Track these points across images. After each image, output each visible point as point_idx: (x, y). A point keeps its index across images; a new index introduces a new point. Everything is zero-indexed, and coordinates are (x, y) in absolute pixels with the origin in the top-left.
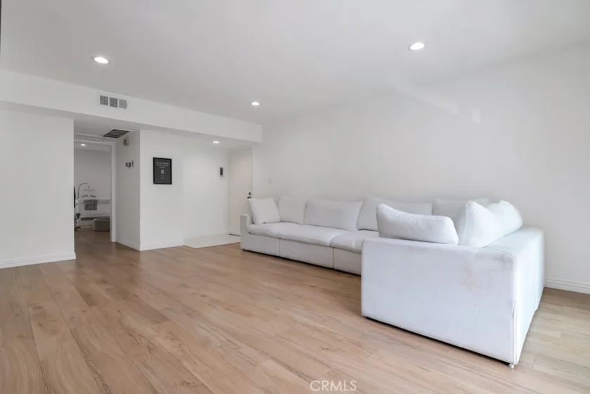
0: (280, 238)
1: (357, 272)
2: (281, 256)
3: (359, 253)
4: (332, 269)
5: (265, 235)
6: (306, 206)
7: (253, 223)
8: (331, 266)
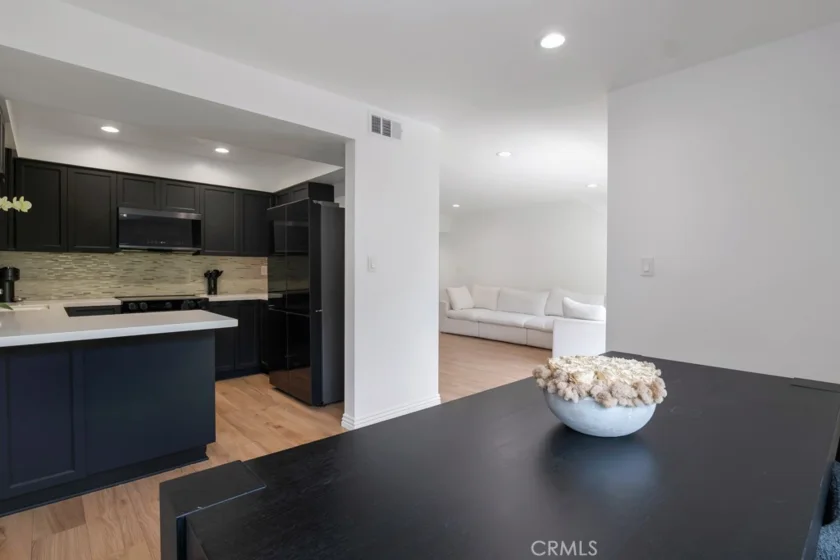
0: (479, 322)
1: (547, 347)
2: (481, 336)
3: (550, 332)
4: (526, 346)
5: (464, 319)
6: (499, 295)
7: (451, 308)
8: (525, 343)
